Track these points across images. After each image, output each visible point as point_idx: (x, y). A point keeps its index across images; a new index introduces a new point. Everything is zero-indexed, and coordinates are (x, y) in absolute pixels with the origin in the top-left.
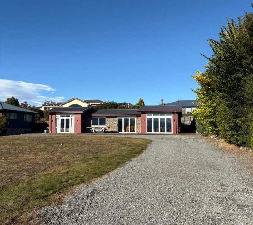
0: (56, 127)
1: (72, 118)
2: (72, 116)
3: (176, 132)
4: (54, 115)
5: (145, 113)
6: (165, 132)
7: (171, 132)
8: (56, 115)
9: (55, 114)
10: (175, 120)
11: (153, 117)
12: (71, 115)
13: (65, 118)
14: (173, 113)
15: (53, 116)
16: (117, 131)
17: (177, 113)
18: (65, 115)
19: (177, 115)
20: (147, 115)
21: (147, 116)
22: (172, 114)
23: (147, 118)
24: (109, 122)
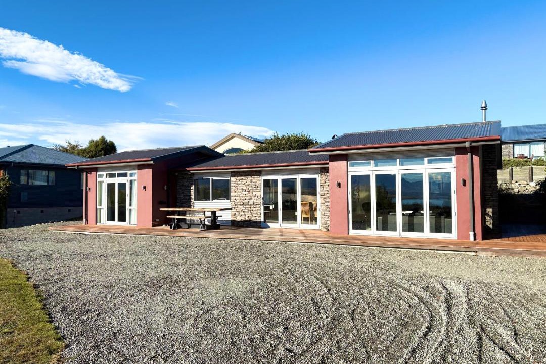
0: (98, 207)
1: (131, 181)
2: (131, 175)
3: (472, 234)
4: (93, 174)
5: (344, 158)
6: (422, 230)
7: (450, 231)
8: (98, 173)
9: (96, 170)
10: (469, 183)
11: (372, 170)
12: (129, 172)
13: (117, 181)
14: (460, 151)
15: (91, 176)
16: (262, 219)
17: (473, 150)
18: (117, 172)
19: (477, 159)
20: (352, 165)
21: (350, 169)
22: (454, 158)
23: (351, 174)
24: (239, 191)
